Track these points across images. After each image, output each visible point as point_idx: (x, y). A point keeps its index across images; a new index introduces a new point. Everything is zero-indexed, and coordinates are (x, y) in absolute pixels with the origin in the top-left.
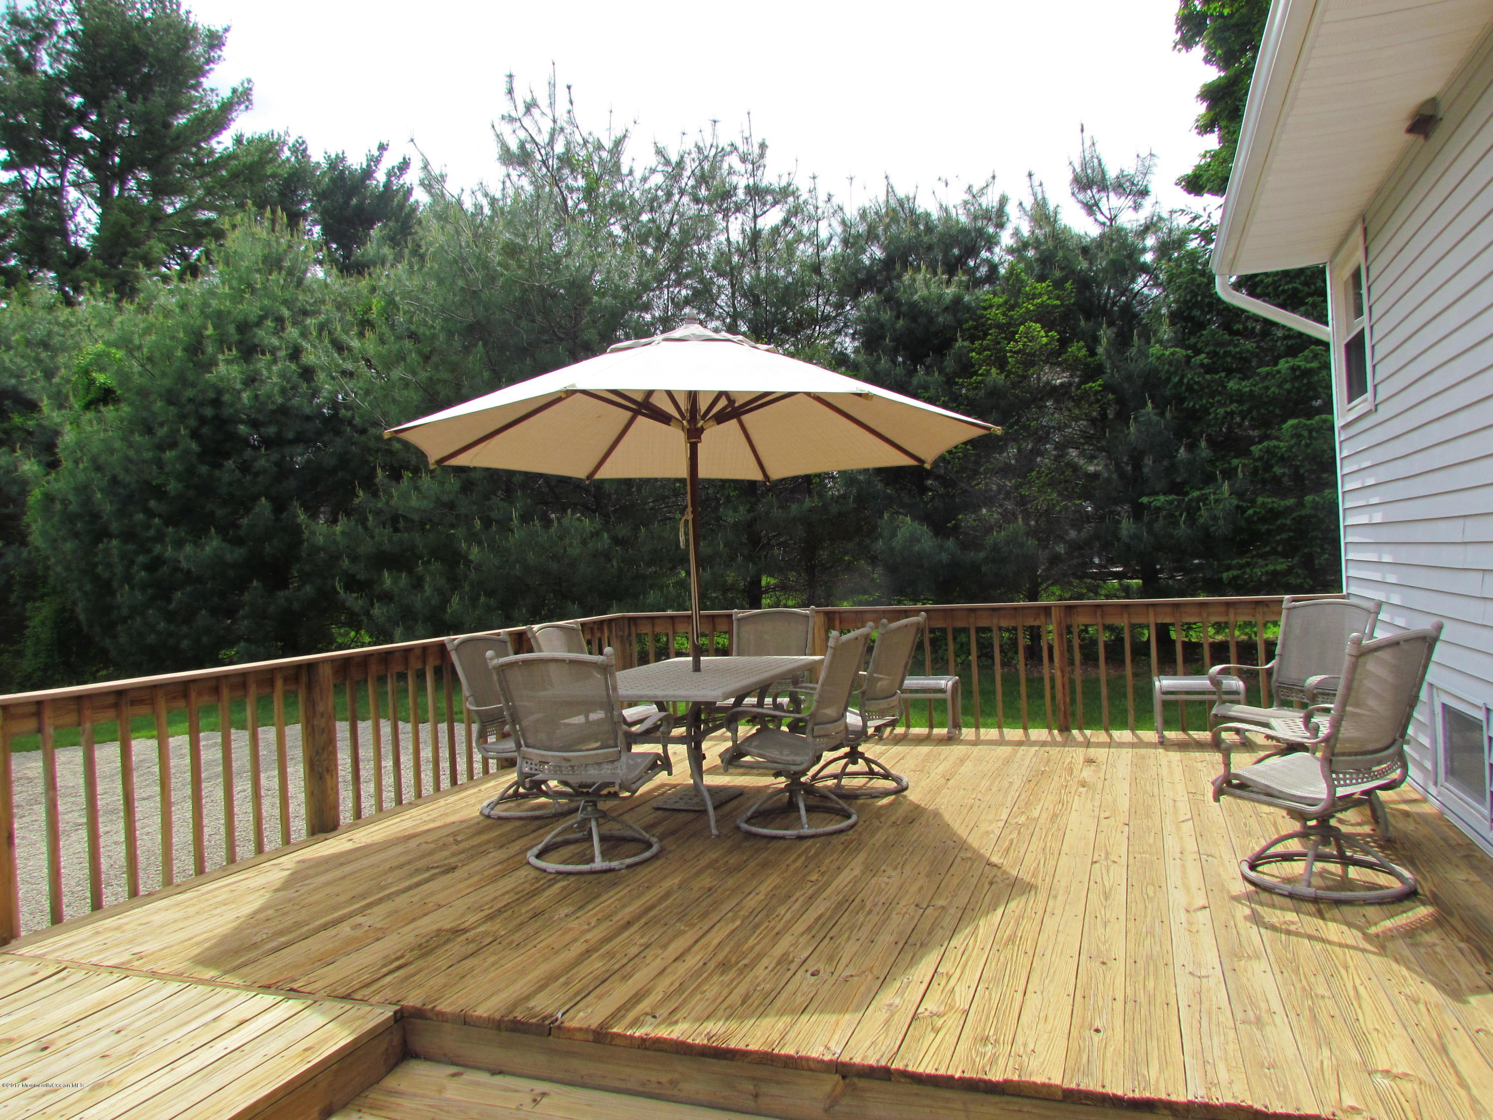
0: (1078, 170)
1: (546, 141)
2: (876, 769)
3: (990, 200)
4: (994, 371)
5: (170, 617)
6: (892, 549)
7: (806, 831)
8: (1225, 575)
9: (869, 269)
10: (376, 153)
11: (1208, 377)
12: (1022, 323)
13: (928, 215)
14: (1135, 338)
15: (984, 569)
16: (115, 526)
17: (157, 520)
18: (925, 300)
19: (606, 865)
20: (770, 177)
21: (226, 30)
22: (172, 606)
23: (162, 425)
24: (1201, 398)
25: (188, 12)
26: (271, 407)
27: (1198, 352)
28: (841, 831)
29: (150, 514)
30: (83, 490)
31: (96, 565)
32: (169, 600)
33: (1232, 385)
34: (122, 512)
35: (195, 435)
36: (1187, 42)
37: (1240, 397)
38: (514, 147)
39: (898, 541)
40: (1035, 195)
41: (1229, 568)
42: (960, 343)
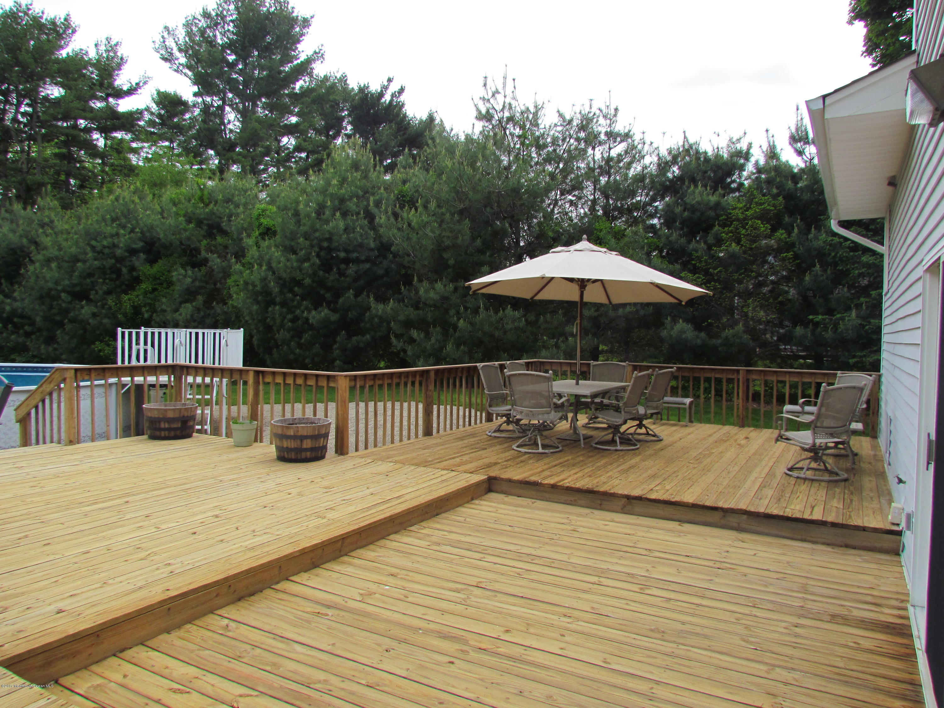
0: (793, 130)
1: (501, 107)
2: (650, 432)
3: (743, 146)
4: (733, 244)
5: (300, 346)
6: (671, 336)
7: (619, 447)
8: (851, 361)
9: (671, 181)
10: (386, 84)
11: (851, 254)
12: (751, 219)
13: (706, 153)
14: (813, 229)
15: (720, 349)
16: (278, 300)
17: (298, 297)
18: (698, 203)
19: (543, 451)
20: (620, 127)
21: (312, 17)
22: (303, 341)
23: (301, 250)
24: (847, 265)
25: (293, 8)
26: (355, 243)
28: (633, 450)
29: (295, 295)
30: (264, 280)
31: (267, 318)
32: (301, 338)
33: (864, 259)
34: (281, 292)
35: (318, 256)
38: (484, 111)
39: (674, 333)
40: (769, 142)
41: (854, 357)
42: (717, 228)
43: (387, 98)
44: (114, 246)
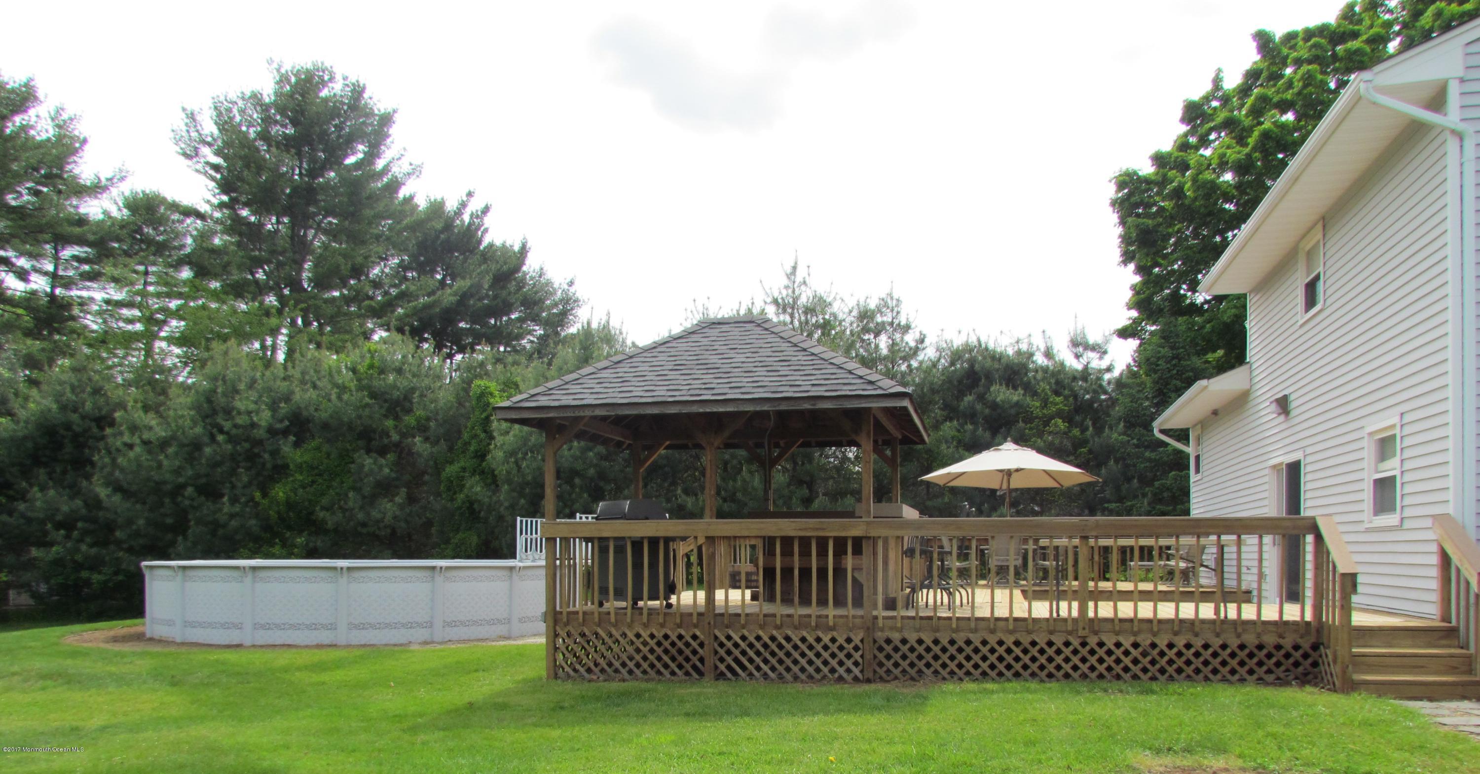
0: (1074, 336)
3: (1024, 346)
10: (465, 199)
18: (1002, 401)
21: (395, 111)
27: (1133, 439)
36: (1125, 262)
37: (1150, 460)
40: (1046, 343)
43: (466, 218)
44: (253, 425)
